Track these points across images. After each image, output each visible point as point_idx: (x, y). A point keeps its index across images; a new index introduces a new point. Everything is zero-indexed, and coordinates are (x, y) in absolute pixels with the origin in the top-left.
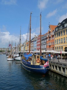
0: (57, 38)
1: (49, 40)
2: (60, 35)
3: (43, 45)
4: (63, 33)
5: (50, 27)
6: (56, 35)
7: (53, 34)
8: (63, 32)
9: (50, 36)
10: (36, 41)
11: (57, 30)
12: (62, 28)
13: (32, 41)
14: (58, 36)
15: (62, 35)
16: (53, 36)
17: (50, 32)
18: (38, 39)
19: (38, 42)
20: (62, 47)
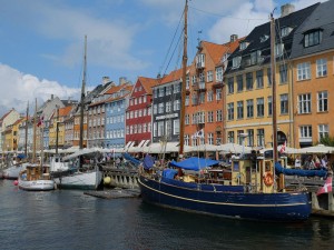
0: (234, 97)
1: (197, 104)
2: (250, 86)
3: (164, 120)
4: (266, 78)
6: (231, 85)
7: (219, 78)
8: (265, 72)
9: (202, 86)
10: (120, 101)
12: (261, 60)
13: (94, 102)
14: (240, 88)
15: (261, 85)
16: (217, 87)
17: (200, 71)
18: (136, 95)
19: (131, 109)
20: (261, 132)
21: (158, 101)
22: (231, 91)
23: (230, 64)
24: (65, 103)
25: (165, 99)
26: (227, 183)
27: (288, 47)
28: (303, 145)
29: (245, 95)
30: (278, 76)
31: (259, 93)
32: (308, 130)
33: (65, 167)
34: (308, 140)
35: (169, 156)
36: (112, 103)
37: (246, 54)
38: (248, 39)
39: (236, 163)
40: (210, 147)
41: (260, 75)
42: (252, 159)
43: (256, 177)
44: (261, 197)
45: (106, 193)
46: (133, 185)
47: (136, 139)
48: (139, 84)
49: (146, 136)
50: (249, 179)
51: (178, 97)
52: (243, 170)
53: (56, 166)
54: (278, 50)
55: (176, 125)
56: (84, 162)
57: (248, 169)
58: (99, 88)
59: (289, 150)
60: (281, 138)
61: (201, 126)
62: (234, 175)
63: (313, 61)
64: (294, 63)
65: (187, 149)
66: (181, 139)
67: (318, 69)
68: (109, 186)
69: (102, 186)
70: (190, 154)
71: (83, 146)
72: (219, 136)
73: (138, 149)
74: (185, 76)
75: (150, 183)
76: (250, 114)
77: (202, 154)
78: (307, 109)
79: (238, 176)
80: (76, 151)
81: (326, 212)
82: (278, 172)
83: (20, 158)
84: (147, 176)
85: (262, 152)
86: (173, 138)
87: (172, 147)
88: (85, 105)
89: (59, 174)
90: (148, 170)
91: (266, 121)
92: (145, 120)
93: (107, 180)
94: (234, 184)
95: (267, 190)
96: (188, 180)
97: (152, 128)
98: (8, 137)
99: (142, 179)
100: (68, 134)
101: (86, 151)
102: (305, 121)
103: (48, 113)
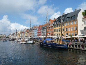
0: (55, 28)
1: (49, 29)
2: (57, 27)
3: (43, 32)
4: (60, 25)
5: (49, 21)
6: (54, 26)
7: (52, 25)
9: (50, 27)
10: (36, 29)
11: (55, 23)
12: (59, 22)
13: (32, 29)
14: (56, 27)
15: (59, 26)
16: (52, 27)
17: (49, 24)
18: (39, 28)
19: (38, 30)
20: (59, 34)
21: (42, 29)
22: (54, 27)
23: (54, 23)
24: (27, 29)
25: (44, 29)
26: (54, 43)
27: (64, 20)
28: (66, 36)
29: (57, 28)
30: (62, 25)
31: (59, 28)
32: (67, 34)
33: (27, 40)
34: (67, 36)
35: (44, 38)
36: (35, 29)
37: (57, 21)
38: (57, 19)
39: (55, 39)
40: (51, 37)
41: (59, 25)
42: (58, 39)
43: (58, 42)
44: (59, 45)
45: (34, 44)
46: (39, 43)
47: (39, 35)
48: (39, 26)
49: (41, 35)
50: (57, 42)
51: (46, 28)
52: (56, 40)
53: (26, 40)
54: (62, 21)
55: (45, 33)
56: (30, 39)
57: (57, 40)
58: (33, 27)
59: (64, 37)
60: (63, 35)
61: (50, 33)
62: (55, 41)
63: (68, 22)
64: (65, 23)
65: (47, 37)
66: (46, 35)
67: (69, 24)
68: (35, 43)
69: (33, 43)
70: (48, 38)
71: (30, 36)
72: (52, 35)
73: (39, 37)
74: (47, 25)
75: (41, 42)
76: (58, 31)
77: (50, 38)
78: (67, 30)
79: (56, 41)
80: (29, 37)
81: (70, 48)
82: (62, 41)
83: (20, 38)
84: (41, 41)
85: (60, 37)
86: (45, 35)
87: (45, 37)
88: (31, 30)
89: (27, 41)
90: (41, 40)
91: (60, 32)
92: (40, 32)
93: (34, 42)
94: (55, 43)
95: (60, 44)
96: (47, 42)
97: (41, 33)
98: (18, 35)
99: (40, 42)
100: (28, 35)
101: (31, 37)
102: (67, 32)
103: (25, 31)
